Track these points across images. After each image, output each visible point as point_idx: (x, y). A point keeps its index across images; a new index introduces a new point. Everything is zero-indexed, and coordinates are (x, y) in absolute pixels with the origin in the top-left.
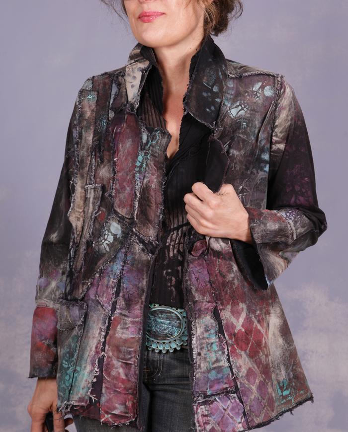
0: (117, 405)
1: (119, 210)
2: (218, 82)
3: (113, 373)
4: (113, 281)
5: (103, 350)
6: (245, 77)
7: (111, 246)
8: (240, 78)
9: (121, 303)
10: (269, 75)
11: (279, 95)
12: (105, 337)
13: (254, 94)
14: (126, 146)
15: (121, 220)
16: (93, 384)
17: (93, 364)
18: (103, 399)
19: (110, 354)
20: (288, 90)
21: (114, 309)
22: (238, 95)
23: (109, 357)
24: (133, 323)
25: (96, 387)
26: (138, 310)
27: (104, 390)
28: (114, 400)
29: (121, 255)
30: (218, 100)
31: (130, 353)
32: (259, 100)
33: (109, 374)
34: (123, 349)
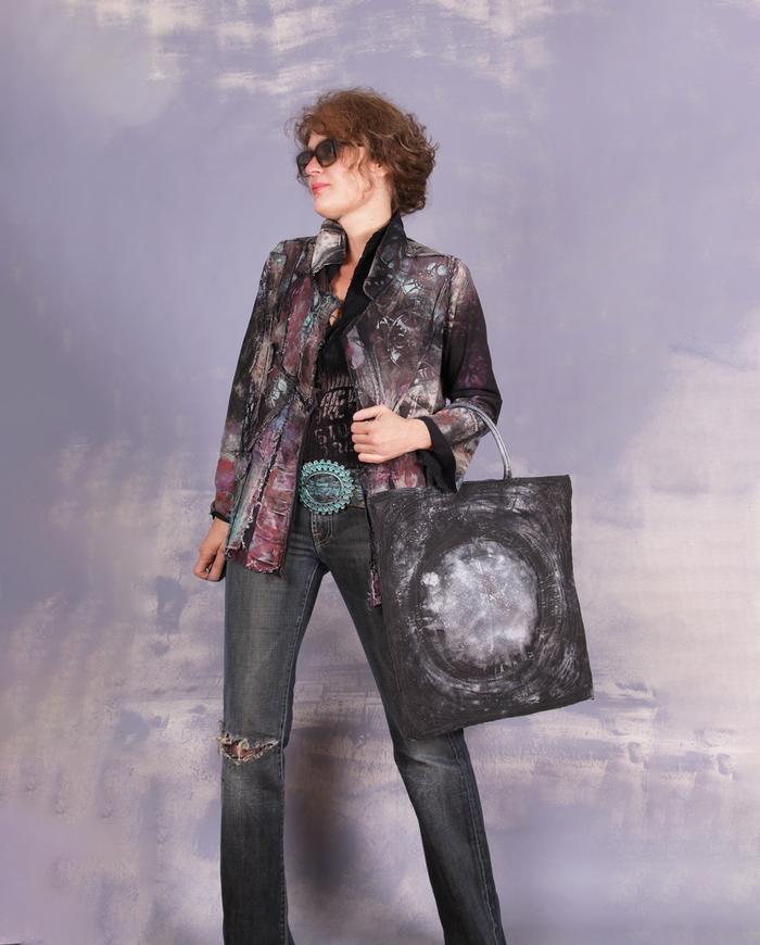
0: (264, 553)
1: (286, 368)
2: (396, 260)
3: (266, 523)
4: (274, 437)
5: (259, 500)
6: (421, 257)
7: (277, 401)
8: (416, 258)
9: (280, 457)
10: (443, 256)
11: (451, 275)
12: (263, 488)
13: (428, 273)
14: (299, 307)
15: (288, 377)
16: (246, 531)
17: (249, 512)
18: (252, 546)
19: (266, 504)
20: (461, 270)
21: (273, 462)
22: (412, 274)
23: (264, 507)
24: (288, 477)
25: (248, 534)
26: (293, 466)
27: (254, 537)
28: (262, 547)
29: (285, 411)
30: (391, 276)
31: (283, 505)
32: (433, 279)
33: (261, 524)
34: (278, 501)
